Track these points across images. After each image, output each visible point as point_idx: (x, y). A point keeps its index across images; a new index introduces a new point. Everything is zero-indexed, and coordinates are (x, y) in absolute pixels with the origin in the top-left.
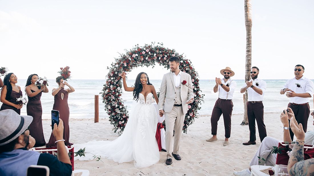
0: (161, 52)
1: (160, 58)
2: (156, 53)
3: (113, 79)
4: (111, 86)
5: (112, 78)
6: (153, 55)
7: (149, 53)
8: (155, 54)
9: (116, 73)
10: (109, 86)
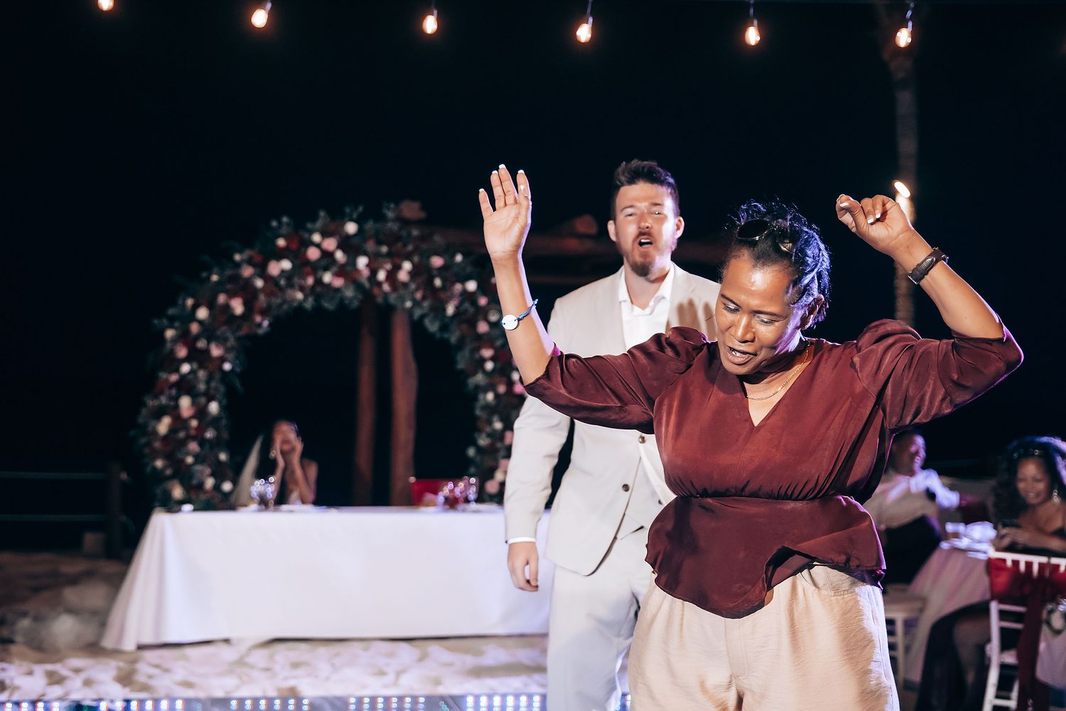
0: (384, 249)
1: (381, 276)
2: (365, 253)
3: (192, 372)
4: (185, 402)
5: (186, 368)
6: (354, 264)
7: (339, 255)
8: (362, 262)
9: (201, 344)
10: (172, 403)
